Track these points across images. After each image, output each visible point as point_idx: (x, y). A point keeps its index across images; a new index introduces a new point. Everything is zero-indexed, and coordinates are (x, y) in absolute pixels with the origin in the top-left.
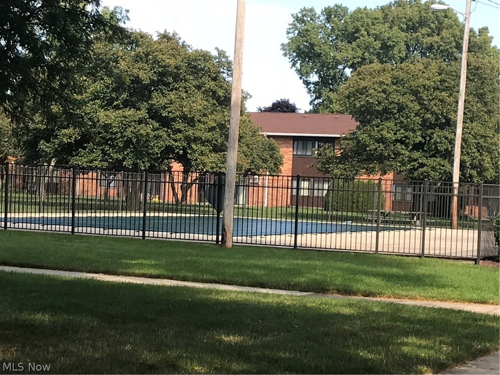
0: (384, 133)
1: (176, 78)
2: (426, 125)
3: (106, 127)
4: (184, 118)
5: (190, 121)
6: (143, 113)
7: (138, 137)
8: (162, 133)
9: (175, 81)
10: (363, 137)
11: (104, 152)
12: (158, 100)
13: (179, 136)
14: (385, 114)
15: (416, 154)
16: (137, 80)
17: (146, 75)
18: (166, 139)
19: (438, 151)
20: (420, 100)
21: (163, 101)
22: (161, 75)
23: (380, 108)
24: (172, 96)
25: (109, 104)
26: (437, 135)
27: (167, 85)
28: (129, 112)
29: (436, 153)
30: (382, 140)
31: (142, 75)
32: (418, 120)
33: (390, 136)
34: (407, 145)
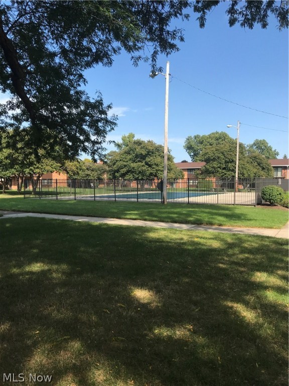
0: (214, 165)
1: (153, 153)
2: (226, 162)
3: (133, 168)
4: (155, 164)
5: (157, 165)
6: (143, 163)
7: (143, 170)
8: (149, 169)
9: (152, 154)
10: (208, 167)
11: (133, 175)
12: (147, 159)
13: (154, 169)
14: (214, 160)
15: (224, 171)
16: (142, 154)
17: (144, 153)
18: (150, 170)
19: (230, 170)
20: (224, 155)
21: (149, 160)
22: (148, 152)
23: (212, 158)
24: (152, 158)
25: (134, 161)
26: (230, 165)
27: (150, 155)
28: (140, 163)
29: (229, 170)
30: (213, 167)
31: (143, 152)
32: (224, 161)
33: (216, 166)
34: (221, 168)
